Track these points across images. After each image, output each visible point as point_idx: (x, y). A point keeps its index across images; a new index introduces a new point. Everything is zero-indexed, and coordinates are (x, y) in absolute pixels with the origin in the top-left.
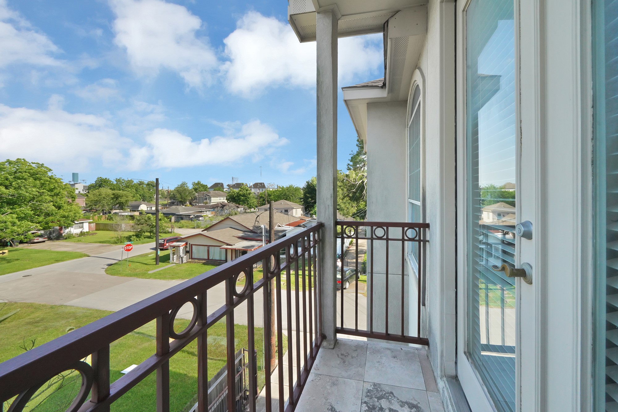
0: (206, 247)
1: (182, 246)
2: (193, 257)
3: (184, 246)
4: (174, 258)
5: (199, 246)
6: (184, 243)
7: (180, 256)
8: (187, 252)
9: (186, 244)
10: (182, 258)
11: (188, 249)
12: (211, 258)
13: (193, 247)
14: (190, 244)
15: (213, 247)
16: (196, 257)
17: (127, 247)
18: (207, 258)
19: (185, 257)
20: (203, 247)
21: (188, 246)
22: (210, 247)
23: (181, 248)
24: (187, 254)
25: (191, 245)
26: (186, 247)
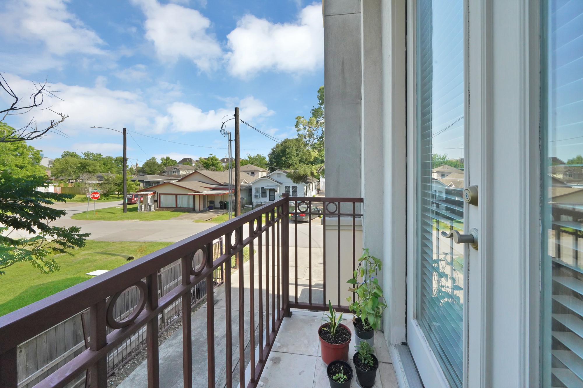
0: (175, 196)
1: (150, 194)
2: (161, 206)
3: (152, 195)
4: (143, 207)
5: (167, 195)
6: (152, 192)
7: (149, 204)
8: (155, 201)
9: (154, 193)
10: (150, 206)
11: (156, 199)
12: (179, 206)
13: (162, 196)
14: (158, 193)
15: (181, 196)
16: (164, 206)
17: (94, 195)
18: (175, 207)
19: (153, 205)
20: (172, 195)
21: (156, 195)
22: (179, 196)
23: (149, 197)
24: (155, 203)
25: (160, 194)
26: (154, 196)
